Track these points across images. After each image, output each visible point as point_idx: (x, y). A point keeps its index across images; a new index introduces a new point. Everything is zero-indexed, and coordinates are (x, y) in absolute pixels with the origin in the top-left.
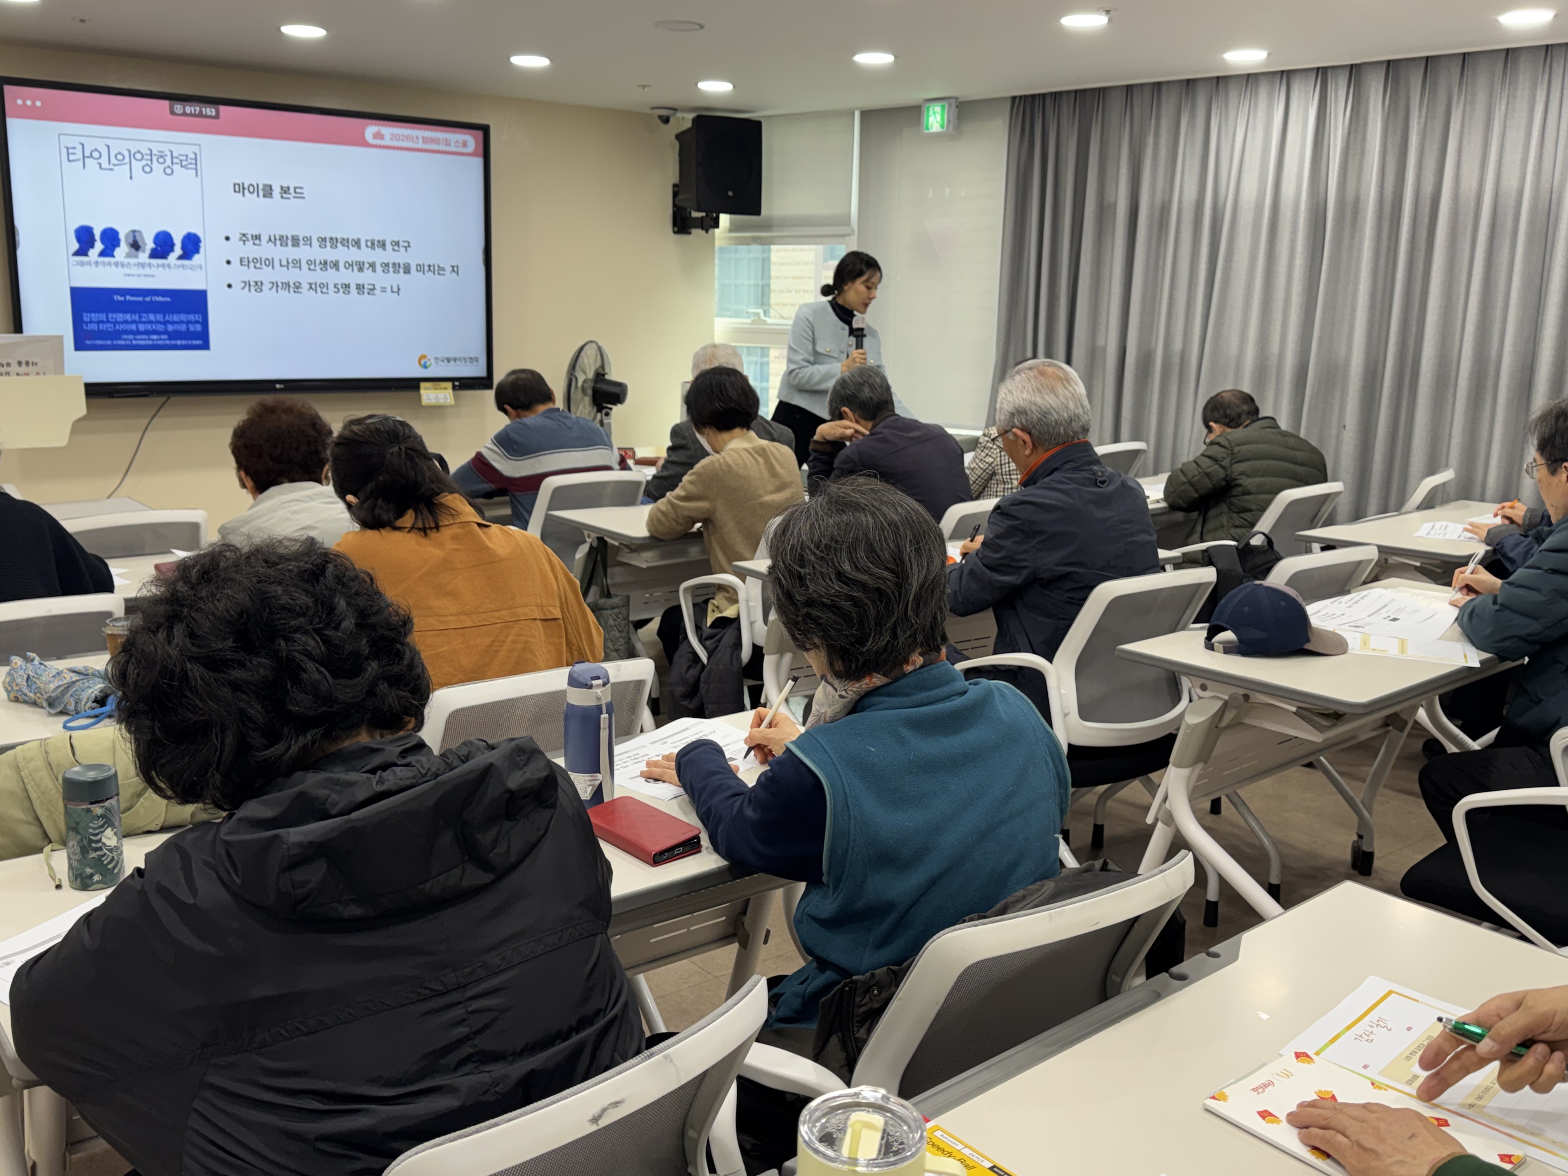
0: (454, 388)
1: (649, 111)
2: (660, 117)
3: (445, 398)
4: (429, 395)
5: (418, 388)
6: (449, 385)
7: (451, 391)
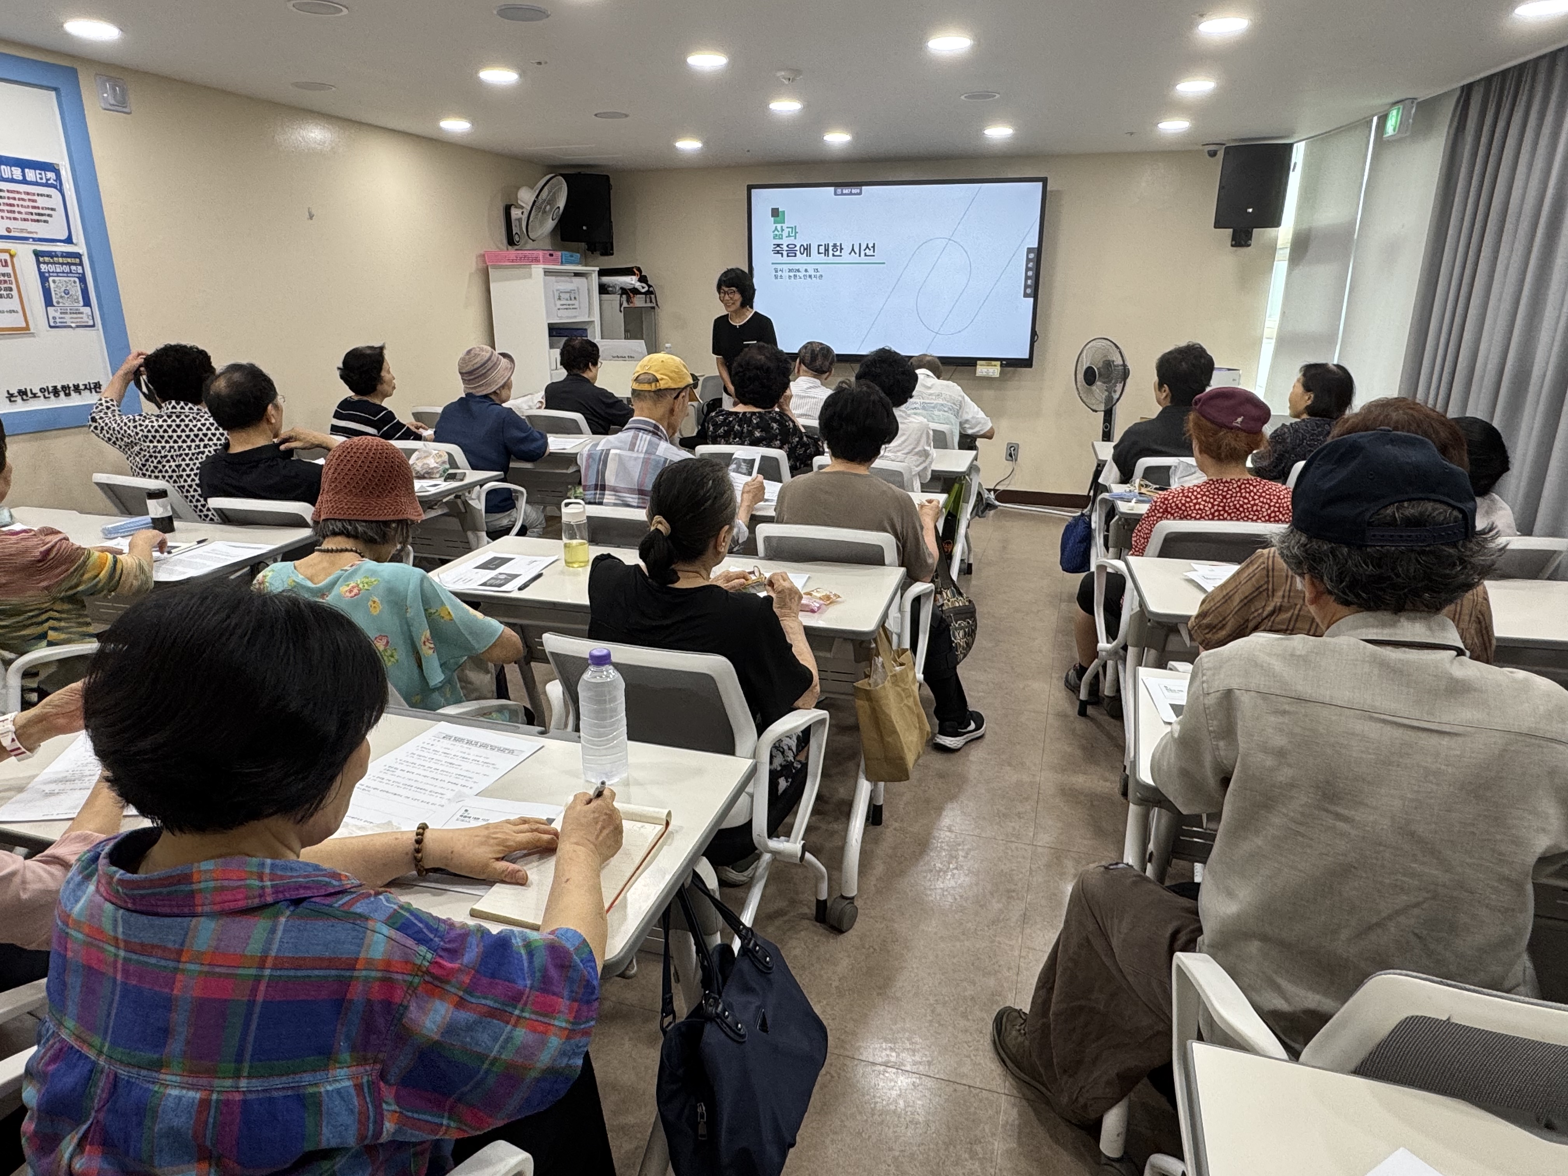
0: (1001, 365)
1: (1201, 148)
2: (1209, 152)
3: (994, 373)
4: (982, 370)
5: (975, 365)
6: (998, 363)
7: (999, 368)
